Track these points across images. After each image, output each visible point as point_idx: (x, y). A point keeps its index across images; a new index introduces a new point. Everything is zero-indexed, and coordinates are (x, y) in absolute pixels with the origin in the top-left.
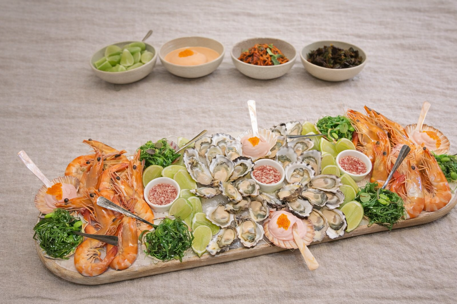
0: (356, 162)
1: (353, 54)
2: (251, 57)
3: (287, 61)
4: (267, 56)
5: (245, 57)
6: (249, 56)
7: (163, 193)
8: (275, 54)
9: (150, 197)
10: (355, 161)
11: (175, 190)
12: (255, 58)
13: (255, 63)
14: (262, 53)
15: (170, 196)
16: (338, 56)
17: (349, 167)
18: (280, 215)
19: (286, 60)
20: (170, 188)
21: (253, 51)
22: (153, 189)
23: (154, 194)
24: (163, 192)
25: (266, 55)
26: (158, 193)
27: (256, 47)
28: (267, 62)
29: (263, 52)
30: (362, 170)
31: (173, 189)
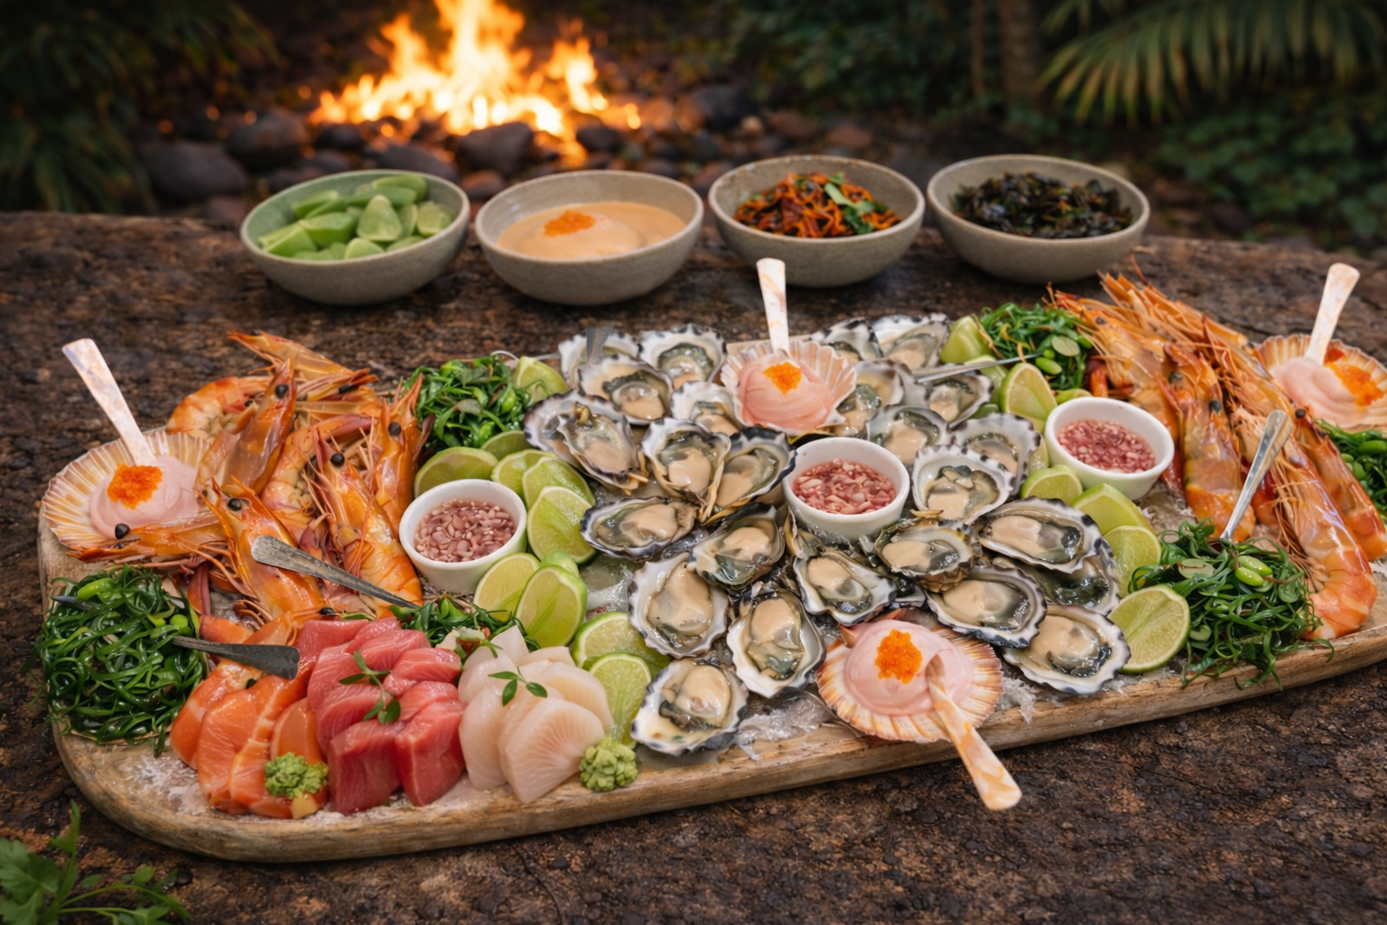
0: (1117, 437)
1: (1099, 201)
2: (775, 212)
3: (897, 222)
4: (829, 207)
5: (752, 214)
6: (767, 210)
7: (465, 529)
8: (854, 201)
9: (421, 541)
10: (1110, 435)
11: (509, 520)
12: (788, 215)
13: (787, 228)
14: (808, 198)
15: (488, 538)
16: (1049, 203)
17: (1096, 454)
18: (887, 633)
19: (891, 220)
20: (492, 513)
21: (779, 193)
22: (432, 516)
23: (435, 531)
24: (467, 525)
25: (825, 204)
26: (447, 529)
27: (791, 180)
28: (830, 224)
29: (812, 195)
30: (1140, 460)
31: (502, 519)
